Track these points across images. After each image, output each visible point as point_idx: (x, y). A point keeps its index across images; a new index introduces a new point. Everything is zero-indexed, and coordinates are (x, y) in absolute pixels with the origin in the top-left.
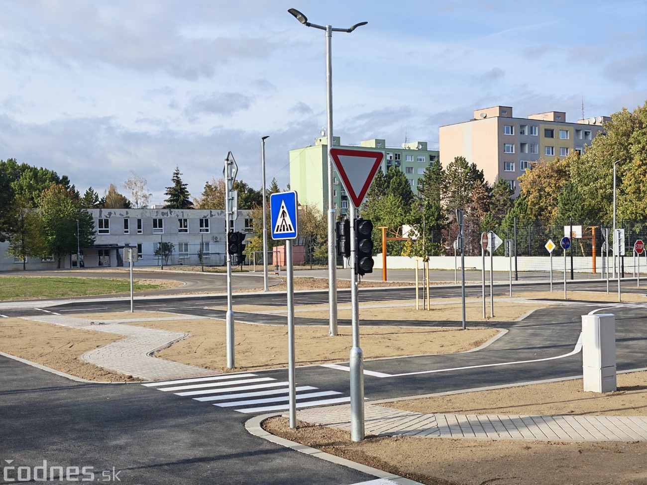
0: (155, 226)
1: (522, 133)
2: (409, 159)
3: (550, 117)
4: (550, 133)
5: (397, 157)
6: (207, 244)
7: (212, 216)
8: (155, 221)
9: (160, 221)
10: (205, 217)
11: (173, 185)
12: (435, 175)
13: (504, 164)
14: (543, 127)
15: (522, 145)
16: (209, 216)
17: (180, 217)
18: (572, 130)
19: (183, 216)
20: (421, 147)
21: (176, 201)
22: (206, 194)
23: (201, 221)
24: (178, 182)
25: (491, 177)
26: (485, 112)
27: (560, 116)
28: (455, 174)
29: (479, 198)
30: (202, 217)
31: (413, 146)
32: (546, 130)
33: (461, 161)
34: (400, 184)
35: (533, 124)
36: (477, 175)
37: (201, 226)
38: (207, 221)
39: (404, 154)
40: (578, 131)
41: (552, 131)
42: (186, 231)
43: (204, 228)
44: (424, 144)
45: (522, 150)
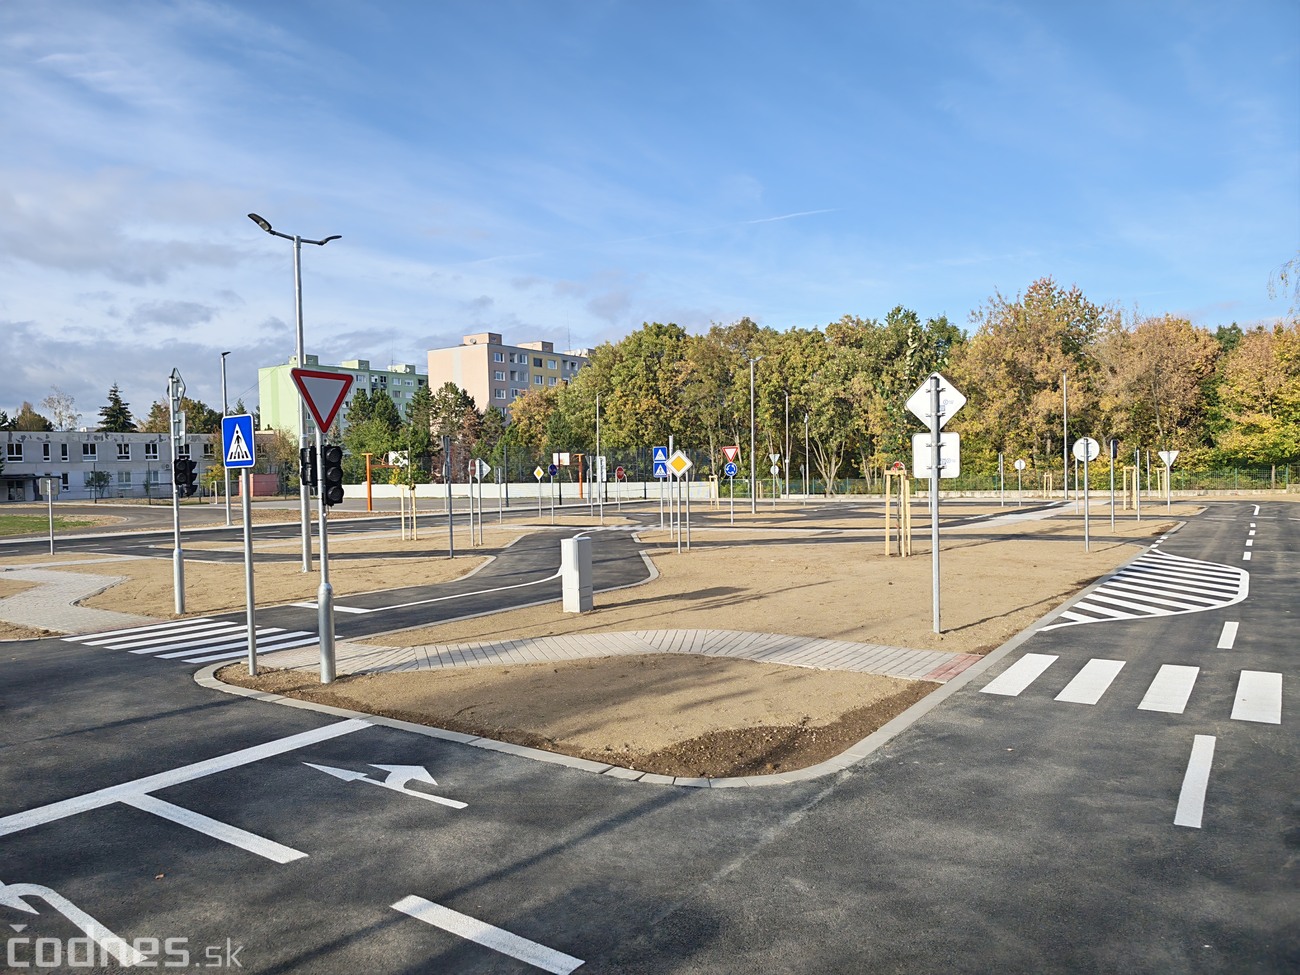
0: (86, 452)
1: (512, 361)
2: (396, 382)
3: (539, 347)
4: (539, 363)
5: (383, 379)
6: (156, 473)
7: (161, 440)
8: (85, 446)
9: (93, 446)
10: (152, 441)
11: (110, 404)
12: (424, 400)
13: (494, 392)
14: (532, 356)
15: (512, 373)
16: (158, 441)
17: (120, 442)
18: (560, 360)
19: (123, 440)
20: (408, 370)
21: (114, 422)
22: (153, 415)
23: (148, 446)
24: (116, 401)
25: (482, 404)
26: (474, 338)
27: (548, 346)
28: (444, 400)
29: (470, 425)
30: (148, 442)
31: (401, 369)
33: (451, 387)
34: (386, 408)
35: (523, 352)
36: (468, 402)
37: (148, 452)
38: (154, 446)
39: (390, 376)
40: (564, 362)
41: (541, 361)
42: (128, 458)
43: (152, 454)
44: (412, 368)
45: (512, 378)
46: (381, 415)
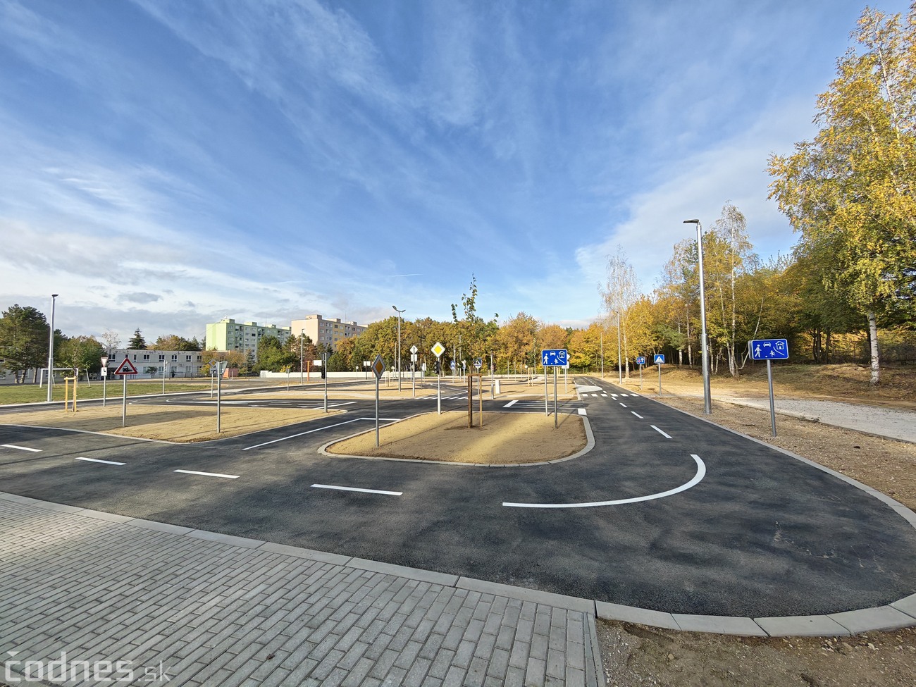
1: (326, 325)
5: (263, 330)
11: (135, 337)
13: (320, 337)
15: (326, 330)
17: (161, 354)
18: (343, 326)
21: (137, 345)
22: (158, 342)
24: (138, 336)
25: (315, 342)
27: (339, 320)
28: (300, 340)
29: (311, 349)
30: (173, 354)
31: (270, 326)
32: (335, 325)
35: (330, 323)
36: (309, 341)
38: (176, 356)
43: (174, 360)
44: (275, 326)
46: (274, 345)
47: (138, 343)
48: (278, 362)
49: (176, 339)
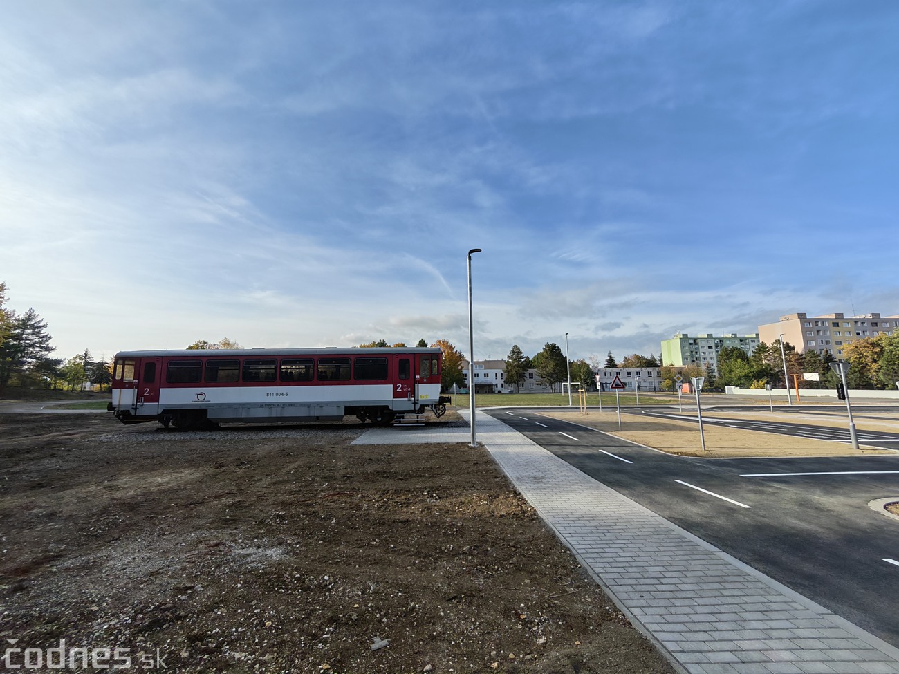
1: (817, 325)
3: (833, 317)
4: (835, 324)
5: (723, 340)
11: (609, 358)
12: (762, 349)
13: (807, 342)
14: (830, 321)
15: (818, 331)
18: (851, 321)
22: (624, 361)
24: (610, 357)
25: (800, 348)
26: (787, 317)
27: (839, 316)
28: (776, 348)
29: (796, 360)
32: (833, 323)
33: (779, 342)
34: (740, 354)
35: (823, 321)
36: (789, 348)
40: (855, 322)
41: (838, 323)
45: (818, 334)
46: (738, 357)
47: (611, 363)
48: (746, 376)
49: (637, 357)
